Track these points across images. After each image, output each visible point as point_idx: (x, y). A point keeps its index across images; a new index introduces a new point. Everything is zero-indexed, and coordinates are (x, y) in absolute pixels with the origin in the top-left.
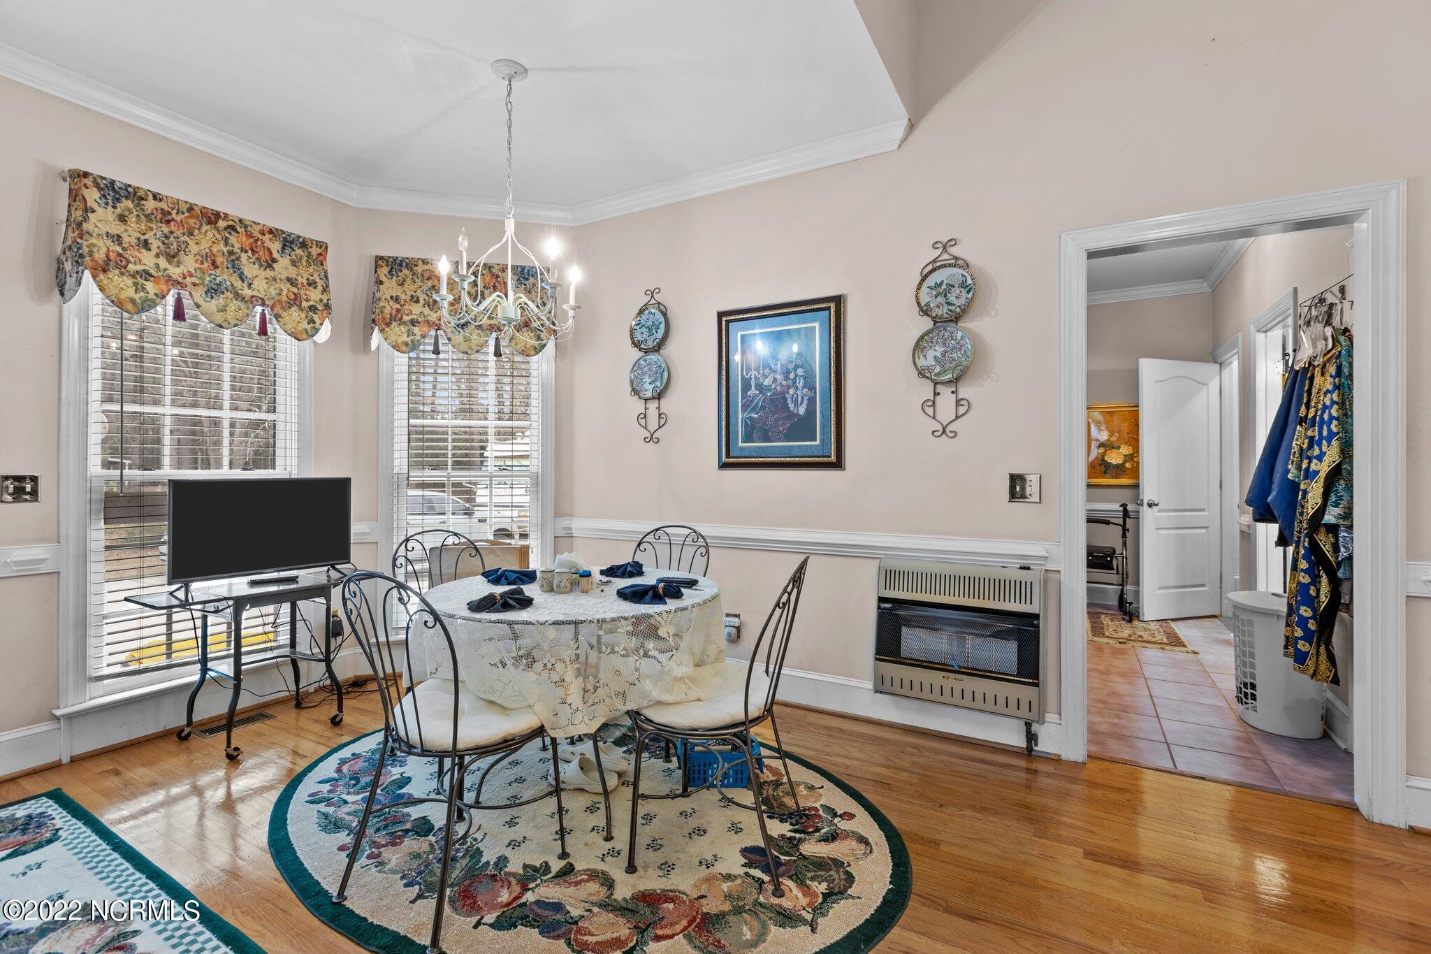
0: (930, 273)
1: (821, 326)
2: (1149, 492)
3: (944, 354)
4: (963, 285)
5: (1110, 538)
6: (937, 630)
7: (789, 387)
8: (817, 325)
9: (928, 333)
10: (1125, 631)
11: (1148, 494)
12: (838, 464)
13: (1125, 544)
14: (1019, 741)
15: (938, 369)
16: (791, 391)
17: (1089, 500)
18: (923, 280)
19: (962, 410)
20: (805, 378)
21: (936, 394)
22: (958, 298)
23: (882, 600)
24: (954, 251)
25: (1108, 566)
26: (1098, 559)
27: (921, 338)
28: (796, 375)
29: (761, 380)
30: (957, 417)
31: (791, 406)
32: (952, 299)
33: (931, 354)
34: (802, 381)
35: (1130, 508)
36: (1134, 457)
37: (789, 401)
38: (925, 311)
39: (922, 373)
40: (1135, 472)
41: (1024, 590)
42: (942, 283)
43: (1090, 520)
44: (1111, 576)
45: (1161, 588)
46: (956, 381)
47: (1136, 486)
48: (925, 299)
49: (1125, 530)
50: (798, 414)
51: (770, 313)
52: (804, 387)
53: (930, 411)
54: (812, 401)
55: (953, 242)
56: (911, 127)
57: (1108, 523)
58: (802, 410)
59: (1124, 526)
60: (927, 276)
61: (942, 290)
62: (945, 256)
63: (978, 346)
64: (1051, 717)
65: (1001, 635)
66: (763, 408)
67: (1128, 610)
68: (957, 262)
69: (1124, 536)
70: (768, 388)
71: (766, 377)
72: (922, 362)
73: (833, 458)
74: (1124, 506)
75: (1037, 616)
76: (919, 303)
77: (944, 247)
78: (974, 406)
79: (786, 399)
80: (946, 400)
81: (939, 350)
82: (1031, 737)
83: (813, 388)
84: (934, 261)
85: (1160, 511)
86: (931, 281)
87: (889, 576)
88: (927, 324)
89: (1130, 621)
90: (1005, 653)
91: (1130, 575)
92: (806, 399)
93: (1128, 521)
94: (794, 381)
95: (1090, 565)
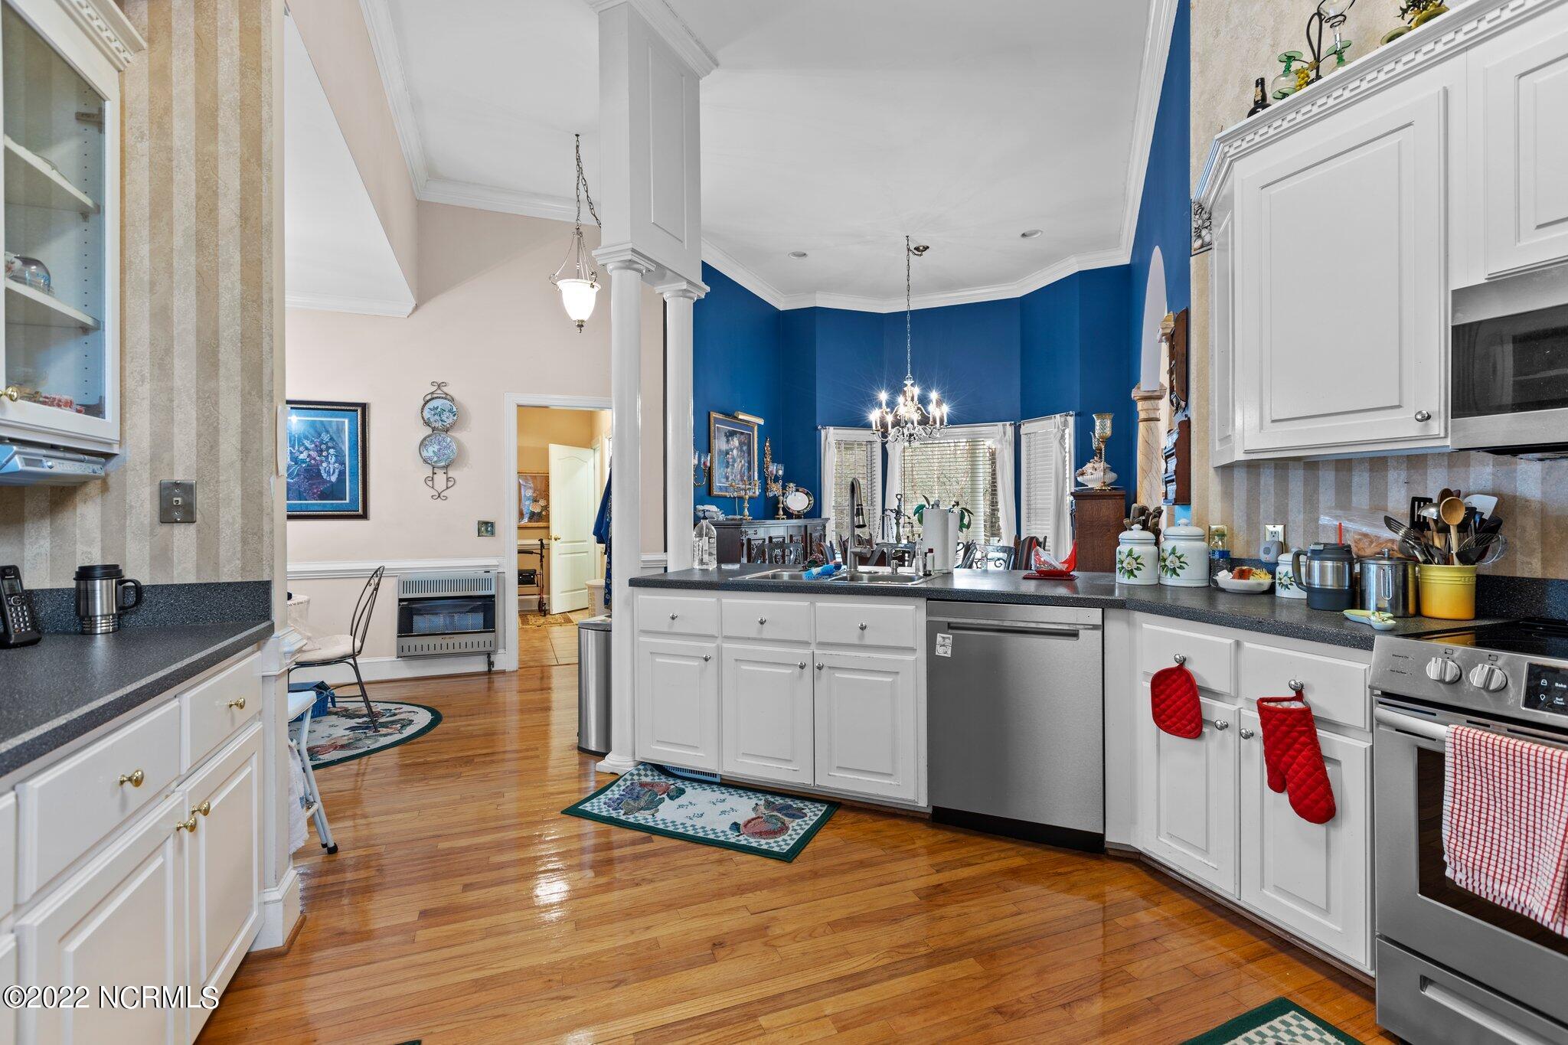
0: (430, 400)
1: (349, 421)
2: (555, 531)
3: (439, 450)
4: (451, 411)
5: (532, 563)
6: (437, 614)
7: (322, 462)
8: (346, 421)
9: (429, 436)
10: (542, 620)
11: (554, 533)
12: (364, 516)
13: (542, 565)
14: (484, 668)
15: (435, 459)
16: (324, 465)
17: (520, 538)
18: (425, 404)
19: (450, 484)
20: (336, 456)
21: (434, 473)
22: (449, 420)
23: (401, 600)
24: (445, 389)
25: (531, 582)
26: (526, 578)
27: (425, 439)
28: (329, 454)
29: (297, 454)
30: (447, 488)
31: (325, 476)
32: (444, 418)
33: (431, 449)
34: (334, 458)
35: (544, 542)
36: (546, 508)
37: (322, 472)
38: (427, 423)
39: (425, 461)
40: (547, 518)
41: (487, 583)
42: (437, 408)
43: (520, 552)
44: (533, 589)
45: (562, 592)
46: (446, 467)
47: (548, 528)
48: (426, 414)
49: (542, 557)
50: (330, 481)
51: (305, 406)
52: (336, 462)
53: (430, 483)
54: (342, 473)
55: (445, 384)
56: (416, 308)
57: (532, 553)
58: (334, 479)
59: (541, 554)
60: (428, 401)
61: (438, 412)
62: (439, 392)
63: (461, 451)
64: (501, 651)
65: (473, 610)
66: (298, 475)
67: (543, 609)
68: (447, 397)
69: (541, 561)
70: (303, 461)
71: (302, 453)
72: (425, 454)
73: (360, 512)
74: (541, 540)
75: (493, 596)
76: (423, 418)
77: (439, 386)
78: (457, 483)
79: (319, 470)
80: (440, 478)
81: (436, 448)
82: (491, 664)
83: (343, 463)
84: (432, 393)
85: (562, 543)
86: (431, 405)
87: (406, 585)
88: (428, 431)
89: (545, 615)
90: (478, 619)
91: (545, 588)
92: (337, 471)
93: (543, 551)
94: (327, 457)
95: (521, 582)
